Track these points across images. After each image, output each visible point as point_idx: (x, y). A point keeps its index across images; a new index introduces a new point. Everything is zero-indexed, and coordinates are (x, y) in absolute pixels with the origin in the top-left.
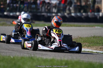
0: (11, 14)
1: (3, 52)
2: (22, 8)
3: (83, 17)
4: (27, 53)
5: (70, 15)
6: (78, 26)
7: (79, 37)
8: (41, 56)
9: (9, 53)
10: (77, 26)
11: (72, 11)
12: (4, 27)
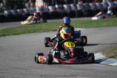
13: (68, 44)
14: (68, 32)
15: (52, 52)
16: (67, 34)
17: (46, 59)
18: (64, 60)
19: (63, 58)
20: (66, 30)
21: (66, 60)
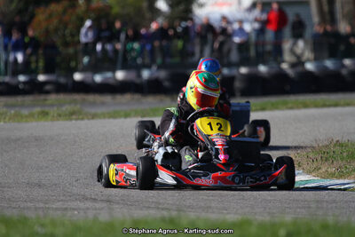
0: (98, 78)
1: (74, 209)
2: (134, 54)
3: (344, 72)
4: (158, 208)
5: (299, 69)
6: (329, 106)
7: (335, 141)
8: (204, 215)
9: (96, 209)
10: (324, 106)
11: (308, 54)
12: (74, 121)
13: (210, 124)
14: (212, 86)
15: (155, 150)
16: (209, 93)
17: (133, 173)
18: (195, 176)
19: (190, 170)
20: (206, 80)
21: (200, 177)
